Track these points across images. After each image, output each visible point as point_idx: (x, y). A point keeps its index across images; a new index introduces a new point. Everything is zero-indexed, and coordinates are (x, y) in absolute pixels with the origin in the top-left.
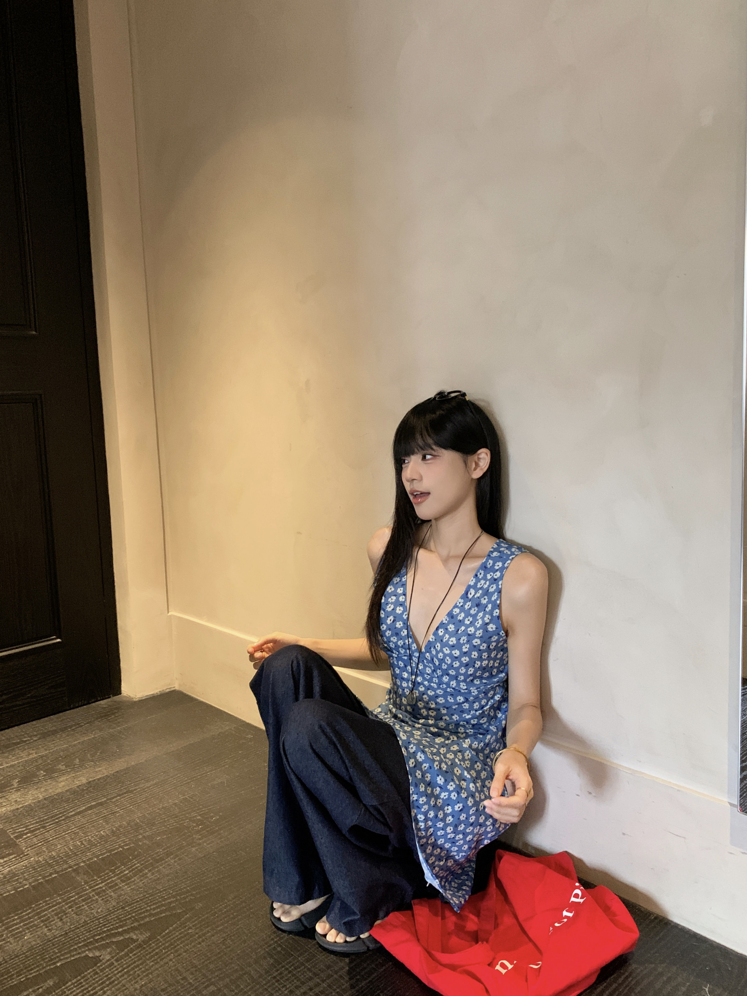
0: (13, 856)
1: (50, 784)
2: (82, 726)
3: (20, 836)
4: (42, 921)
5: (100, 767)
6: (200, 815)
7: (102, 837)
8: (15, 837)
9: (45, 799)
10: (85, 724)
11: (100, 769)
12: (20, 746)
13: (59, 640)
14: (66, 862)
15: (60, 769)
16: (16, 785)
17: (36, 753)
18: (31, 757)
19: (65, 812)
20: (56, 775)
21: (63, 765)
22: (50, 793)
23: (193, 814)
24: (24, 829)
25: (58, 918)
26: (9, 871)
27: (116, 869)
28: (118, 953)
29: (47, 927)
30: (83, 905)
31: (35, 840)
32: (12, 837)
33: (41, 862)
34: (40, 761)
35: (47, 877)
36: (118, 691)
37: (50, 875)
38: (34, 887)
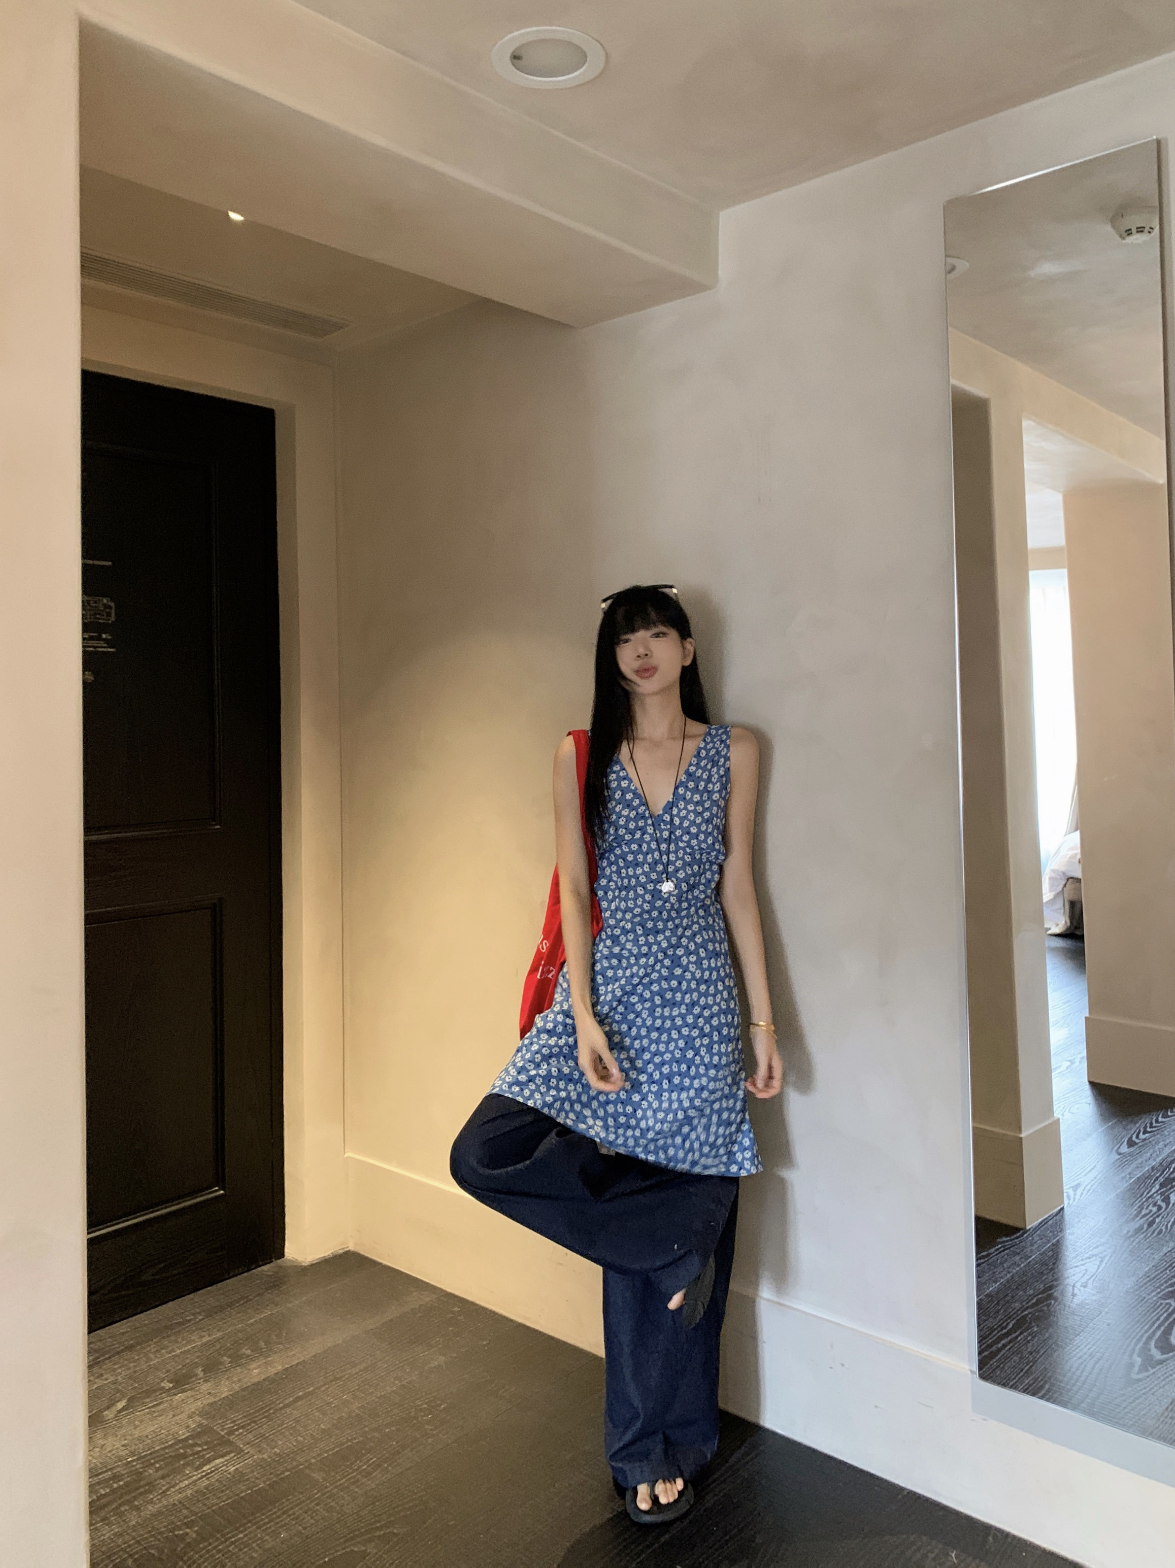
0: (232, 1455)
1: (242, 1372)
2: (250, 1300)
3: (231, 1432)
4: (293, 1519)
5: (292, 1350)
6: (426, 1404)
7: (323, 1431)
8: (226, 1433)
10: (255, 1297)
11: (293, 1353)
12: (186, 1327)
13: (221, 1192)
14: (294, 1459)
15: (244, 1354)
16: (201, 1374)
17: (209, 1335)
19: (272, 1404)
20: (243, 1361)
21: (247, 1350)
22: (246, 1383)
23: (419, 1403)
24: (232, 1425)
25: (308, 1516)
26: (235, 1470)
27: (352, 1464)
28: (384, 1547)
29: (300, 1525)
30: (329, 1503)
31: (250, 1436)
32: (223, 1433)
33: (266, 1460)
34: (218, 1345)
35: (281, 1474)
36: (281, 1253)
37: (283, 1472)
38: (271, 1486)
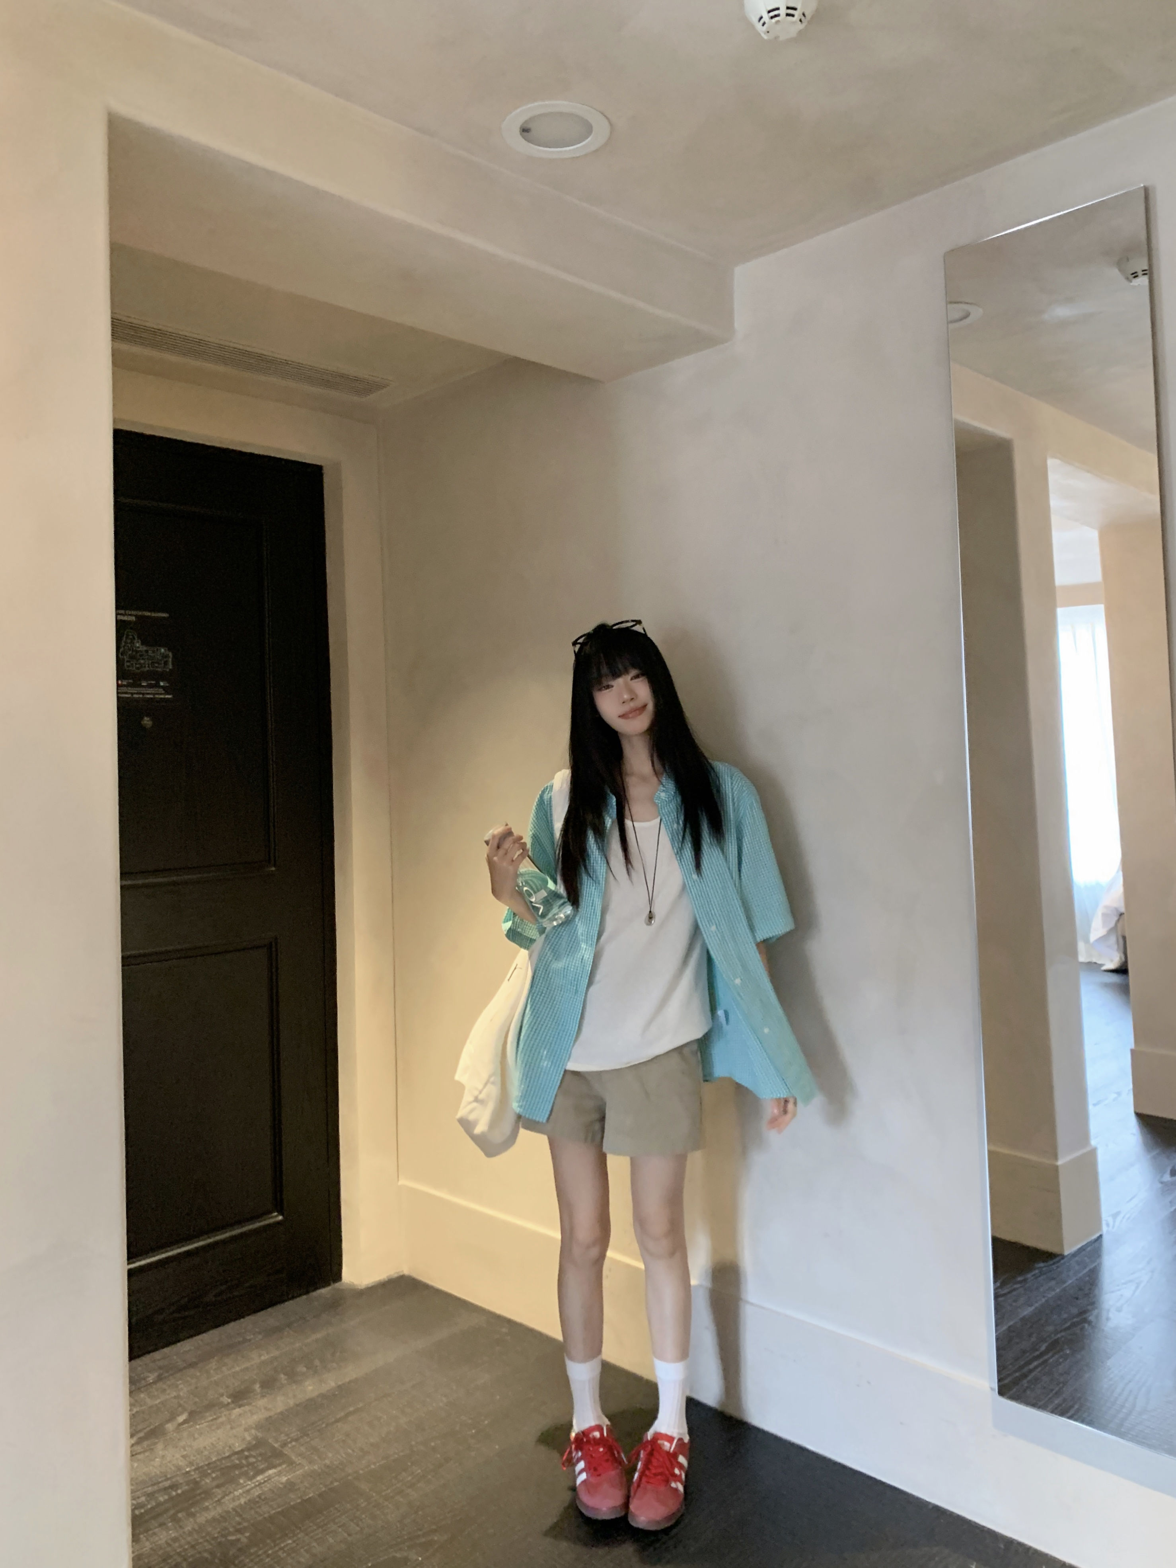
0: (285, 1466)
1: (297, 1388)
2: (308, 1321)
3: (284, 1445)
4: (339, 1527)
5: (345, 1368)
6: (470, 1419)
7: (372, 1445)
8: (280, 1446)
9: (297, 1405)
10: (312, 1319)
11: (346, 1371)
12: (247, 1346)
13: (280, 1218)
14: (343, 1471)
15: (300, 1372)
16: (259, 1390)
17: (268, 1354)
18: (263, 1358)
19: (324, 1418)
20: (299, 1378)
21: (303, 1367)
22: (301, 1399)
23: (463, 1418)
24: (285, 1438)
26: (287, 1480)
27: (397, 1475)
29: (346, 1532)
30: (375, 1512)
31: (302, 1448)
32: (276, 1445)
33: (317, 1471)
34: (275, 1364)
35: (329, 1485)
36: (338, 1277)
37: (332, 1483)
38: (320, 1495)
